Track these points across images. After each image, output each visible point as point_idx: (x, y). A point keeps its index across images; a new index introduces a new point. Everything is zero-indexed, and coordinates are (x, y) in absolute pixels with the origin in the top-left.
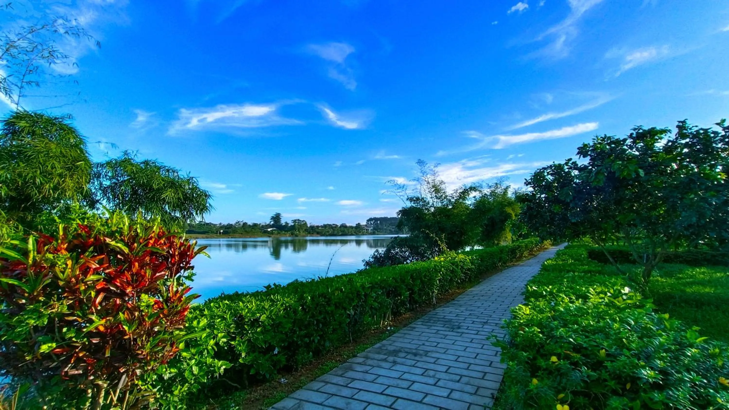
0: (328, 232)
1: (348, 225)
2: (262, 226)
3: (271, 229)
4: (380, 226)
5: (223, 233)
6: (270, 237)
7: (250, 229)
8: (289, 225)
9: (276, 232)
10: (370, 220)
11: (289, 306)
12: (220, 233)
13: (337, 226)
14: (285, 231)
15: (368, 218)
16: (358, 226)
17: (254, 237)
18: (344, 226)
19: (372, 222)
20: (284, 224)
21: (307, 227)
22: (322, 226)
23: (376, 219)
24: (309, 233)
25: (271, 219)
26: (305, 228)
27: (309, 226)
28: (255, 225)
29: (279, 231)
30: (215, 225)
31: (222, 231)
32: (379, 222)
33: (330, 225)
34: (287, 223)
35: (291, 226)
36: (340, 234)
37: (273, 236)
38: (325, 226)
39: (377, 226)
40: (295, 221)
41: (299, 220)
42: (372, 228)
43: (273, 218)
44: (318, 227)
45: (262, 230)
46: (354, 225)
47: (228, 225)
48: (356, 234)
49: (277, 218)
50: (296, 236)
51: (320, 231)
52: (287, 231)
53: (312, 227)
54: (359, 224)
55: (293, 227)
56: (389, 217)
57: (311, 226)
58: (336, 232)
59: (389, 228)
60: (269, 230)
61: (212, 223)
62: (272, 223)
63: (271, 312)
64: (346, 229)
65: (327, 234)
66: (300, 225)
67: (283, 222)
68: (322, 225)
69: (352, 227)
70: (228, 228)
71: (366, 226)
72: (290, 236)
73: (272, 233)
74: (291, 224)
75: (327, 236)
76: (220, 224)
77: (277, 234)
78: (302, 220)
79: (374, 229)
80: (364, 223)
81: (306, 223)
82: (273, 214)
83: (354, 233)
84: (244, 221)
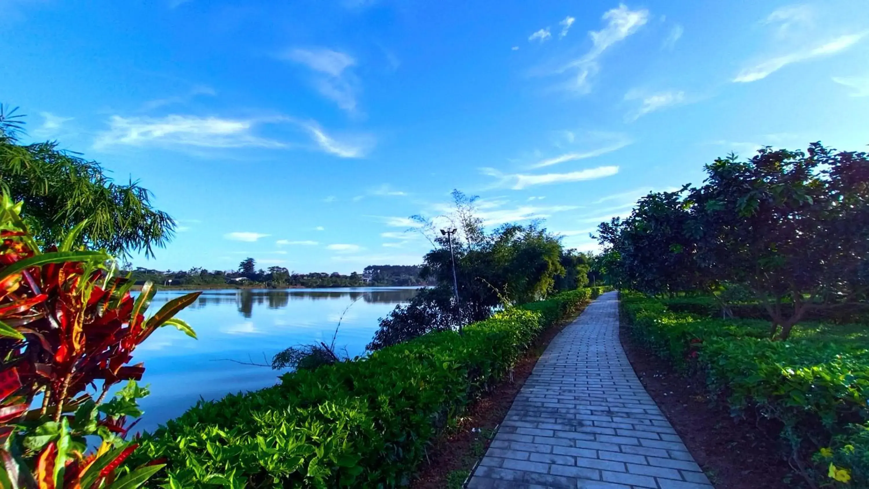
0: (316, 283)
1: (341, 274)
2: (228, 274)
3: (240, 279)
4: (380, 277)
5: (172, 284)
6: (238, 288)
7: (211, 279)
8: (265, 274)
9: (247, 283)
10: (369, 268)
11: (358, 426)
12: (168, 283)
13: (327, 275)
14: (260, 282)
15: (366, 266)
16: (354, 275)
17: (217, 289)
18: (336, 276)
19: (371, 271)
20: (258, 272)
21: (288, 275)
22: (307, 276)
23: (375, 268)
24: (291, 284)
25: (241, 265)
26: (286, 277)
27: (290, 275)
28: (218, 273)
29: (252, 282)
30: (160, 273)
31: (170, 281)
32: (379, 271)
33: (318, 274)
34: (262, 272)
35: (268, 275)
36: (331, 285)
37: (243, 288)
38: (312, 275)
39: (377, 276)
40: (272, 269)
41: (277, 267)
42: (370, 278)
43: (243, 264)
44: (303, 276)
45: (226, 279)
46: (349, 275)
47: (179, 273)
48: (351, 286)
49: (248, 265)
50: (274, 287)
51: (304, 281)
52: (262, 282)
53: (295, 277)
54: (355, 273)
55: (270, 277)
56: (391, 265)
57: (292, 276)
58: (325, 283)
59: (391, 279)
60: (237, 279)
61: (157, 270)
62: (242, 270)
63: (327, 448)
64: (338, 279)
65: (315, 285)
66: (280, 275)
67: (257, 269)
68: (308, 273)
69: (345, 277)
70: (179, 277)
71: (363, 275)
72: (266, 288)
73: (241, 283)
74: (267, 272)
75: (314, 287)
76: (169, 271)
77: (248, 285)
78: (282, 267)
79: (373, 279)
80: (360, 271)
81: (287, 272)
82: (243, 259)
83: (349, 285)
84: (203, 268)
